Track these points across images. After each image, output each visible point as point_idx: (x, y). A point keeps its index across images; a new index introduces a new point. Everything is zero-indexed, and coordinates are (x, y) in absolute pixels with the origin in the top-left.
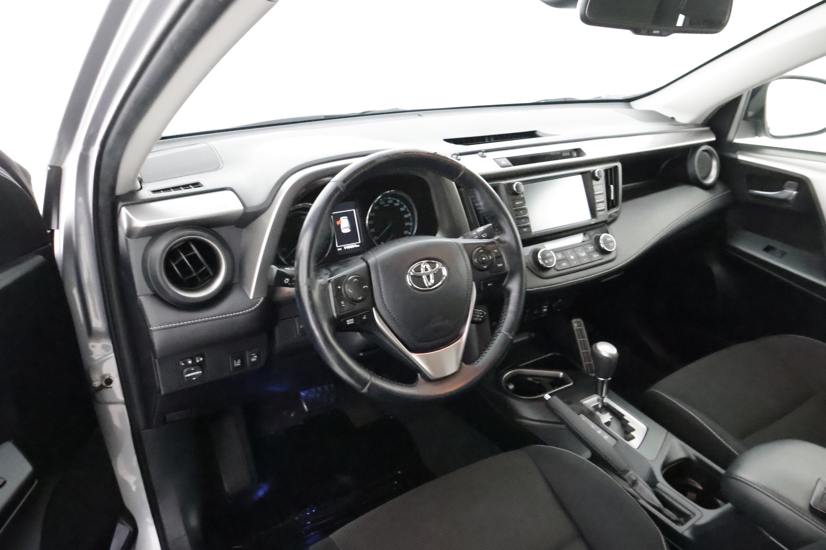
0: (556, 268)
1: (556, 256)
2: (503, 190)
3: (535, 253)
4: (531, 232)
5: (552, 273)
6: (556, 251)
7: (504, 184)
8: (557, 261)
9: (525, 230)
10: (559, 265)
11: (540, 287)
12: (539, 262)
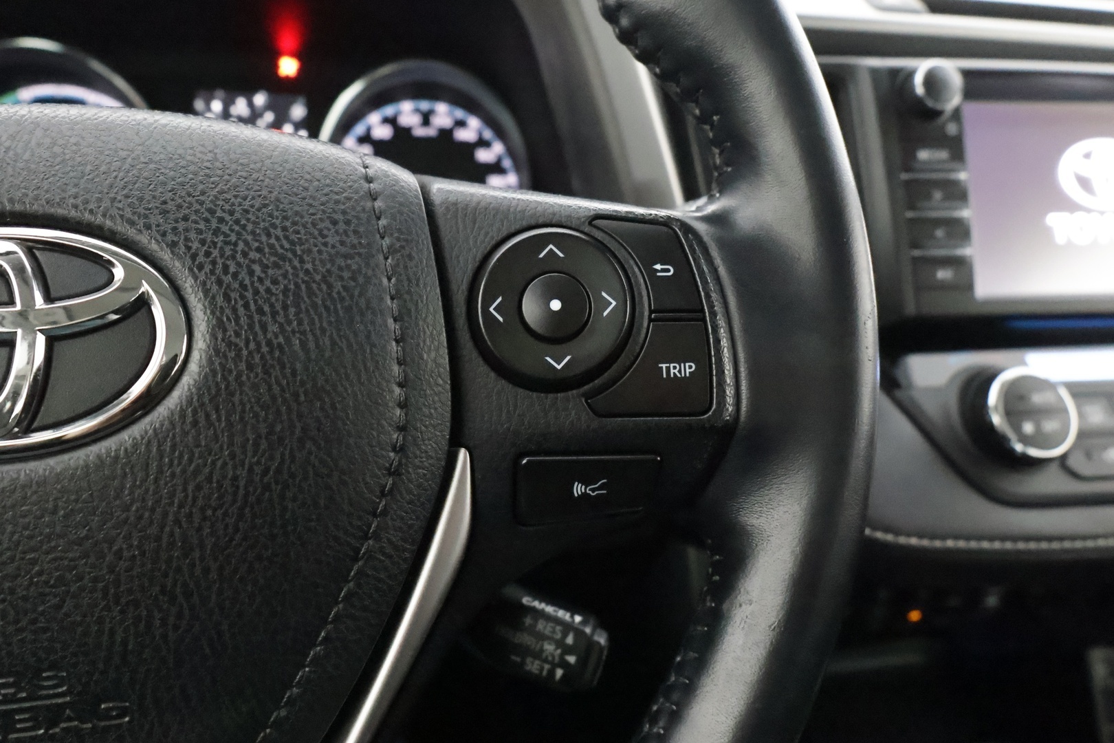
0: (1072, 462)
1: (1081, 415)
2: (865, 97)
3: (978, 383)
4: (970, 287)
5: (1049, 483)
6: (1083, 392)
7: (874, 72)
8: (1082, 435)
9: (943, 274)
10: (1088, 455)
11: (980, 538)
12: (991, 426)
